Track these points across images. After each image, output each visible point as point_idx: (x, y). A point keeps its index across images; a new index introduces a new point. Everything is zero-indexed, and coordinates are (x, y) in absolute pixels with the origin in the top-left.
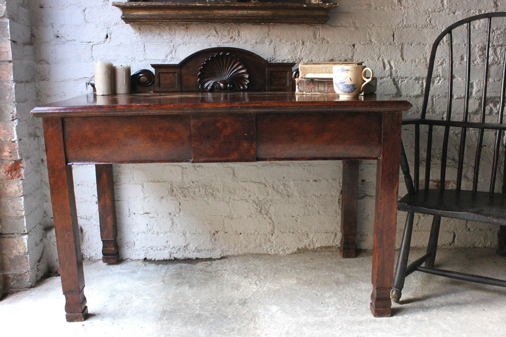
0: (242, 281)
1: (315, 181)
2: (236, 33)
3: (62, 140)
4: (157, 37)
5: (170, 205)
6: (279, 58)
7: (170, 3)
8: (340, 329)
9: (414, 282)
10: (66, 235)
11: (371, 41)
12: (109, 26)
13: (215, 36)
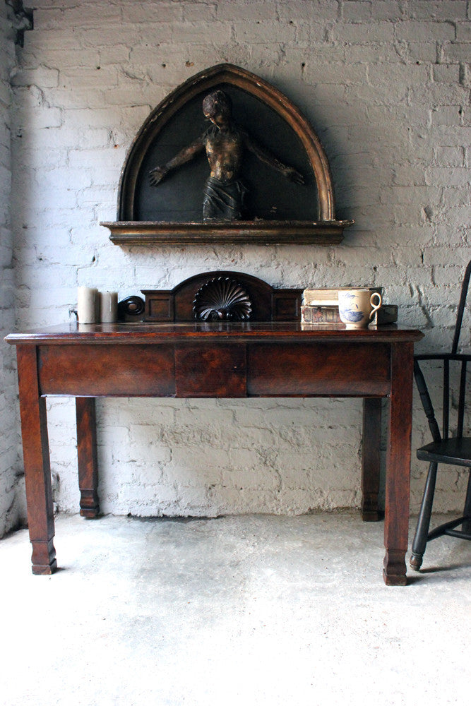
0: (238, 543)
1: (330, 427)
2: (238, 255)
3: (36, 369)
4: (149, 260)
5: (159, 452)
6: (287, 283)
7: (163, 223)
8: (342, 596)
10: (36, 475)
11: (395, 263)
12: (97, 248)
13: (214, 259)
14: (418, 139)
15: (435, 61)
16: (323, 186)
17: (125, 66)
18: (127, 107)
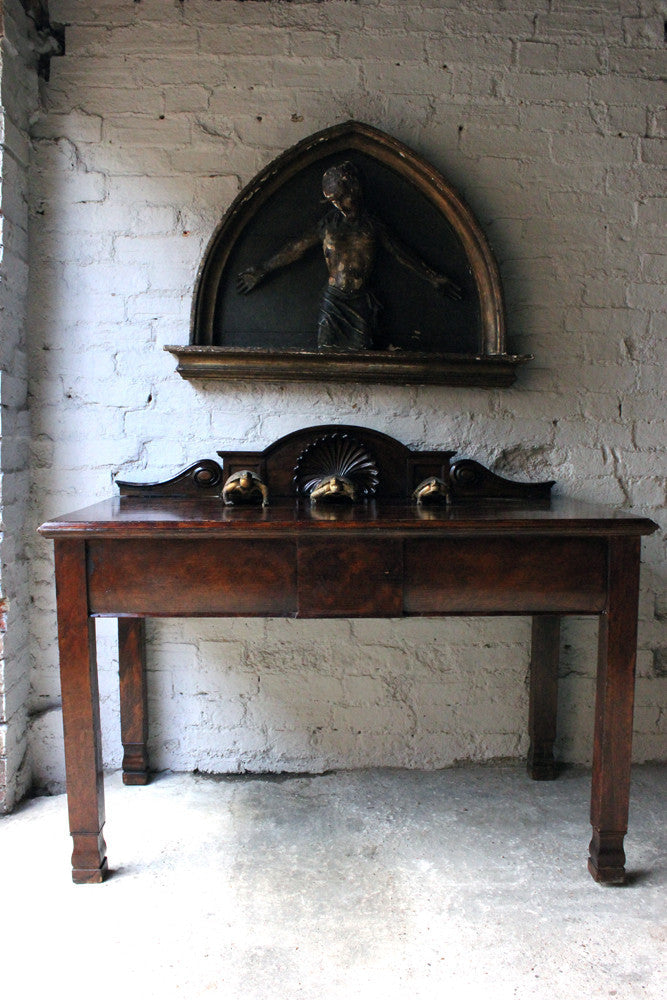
0: (365, 816)
1: (488, 646)
2: (362, 399)
3: (84, 575)
4: (231, 400)
5: (242, 682)
6: (431, 441)
7: (258, 349)
8: (538, 905)
9: (656, 822)
10: (82, 735)
11: (583, 416)
12: (155, 381)
13: (327, 403)
14: (619, 242)
15: (644, 133)
16: (490, 305)
17: (202, 115)
18: (204, 176)
